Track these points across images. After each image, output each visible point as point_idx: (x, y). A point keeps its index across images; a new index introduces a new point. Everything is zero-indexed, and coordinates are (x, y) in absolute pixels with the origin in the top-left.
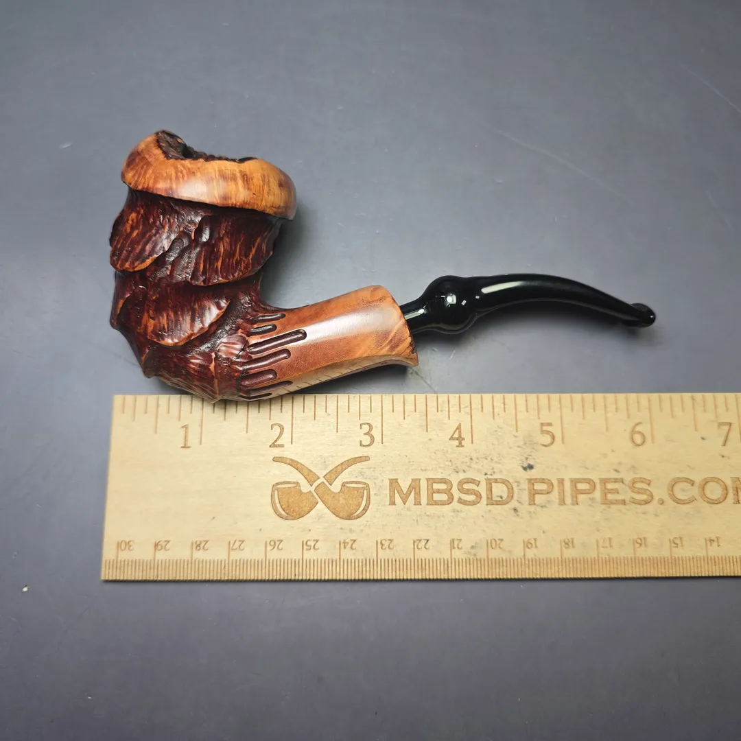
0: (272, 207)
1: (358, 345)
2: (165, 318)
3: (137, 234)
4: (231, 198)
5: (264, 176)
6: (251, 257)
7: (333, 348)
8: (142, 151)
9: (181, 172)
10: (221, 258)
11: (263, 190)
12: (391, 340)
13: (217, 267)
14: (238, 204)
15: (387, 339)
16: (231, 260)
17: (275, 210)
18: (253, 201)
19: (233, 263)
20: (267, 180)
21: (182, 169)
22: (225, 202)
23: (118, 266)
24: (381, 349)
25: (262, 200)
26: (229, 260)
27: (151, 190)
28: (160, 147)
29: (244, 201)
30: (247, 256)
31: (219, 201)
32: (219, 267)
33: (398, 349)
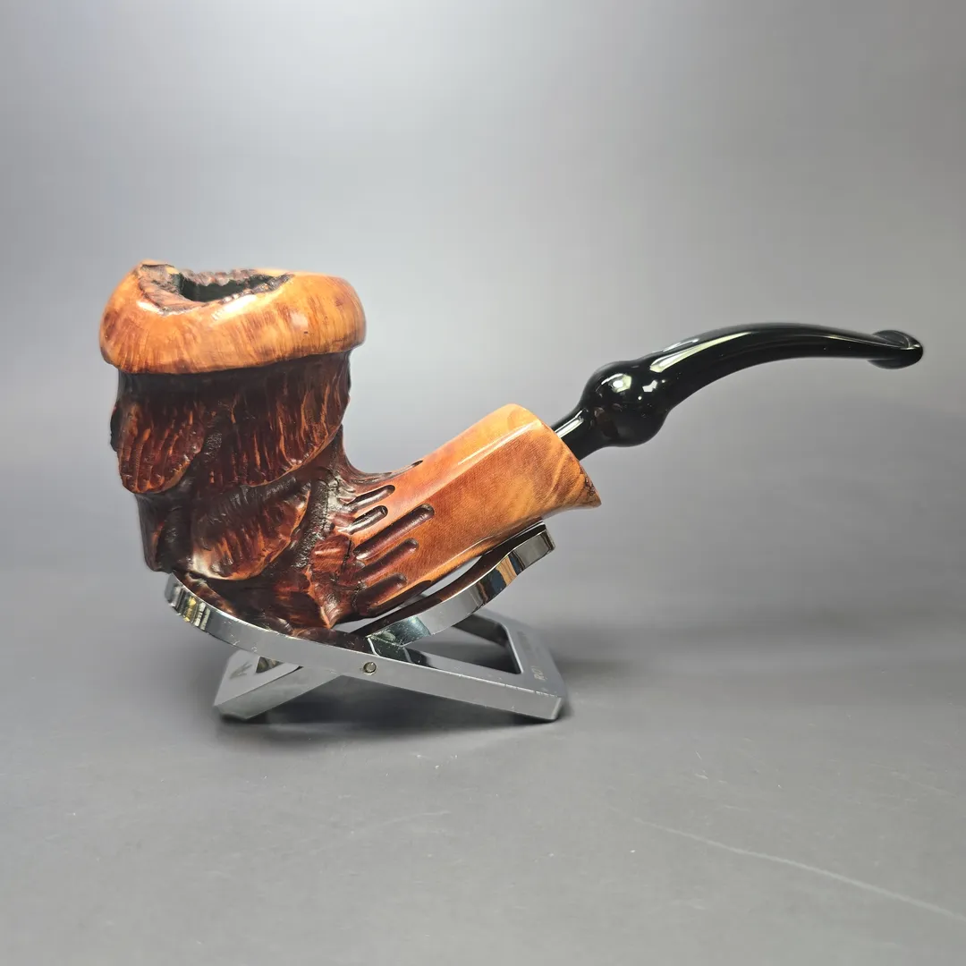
0: (336, 341)
1: (512, 505)
2: (225, 543)
3: (151, 436)
4: (274, 351)
5: (313, 301)
6: (323, 419)
7: (477, 521)
8: (122, 309)
9: (190, 332)
10: (283, 438)
11: (317, 322)
12: (557, 485)
13: (280, 451)
14: (287, 355)
15: (550, 485)
16: (297, 434)
17: (341, 344)
18: (306, 344)
19: (301, 439)
20: (317, 305)
21: (190, 326)
22: (268, 359)
23: (136, 488)
24: (546, 502)
25: (320, 339)
26: (294, 436)
27: (154, 369)
28: (147, 297)
29: (294, 348)
30: (317, 420)
31: (258, 360)
32: (283, 450)
33: (571, 494)
